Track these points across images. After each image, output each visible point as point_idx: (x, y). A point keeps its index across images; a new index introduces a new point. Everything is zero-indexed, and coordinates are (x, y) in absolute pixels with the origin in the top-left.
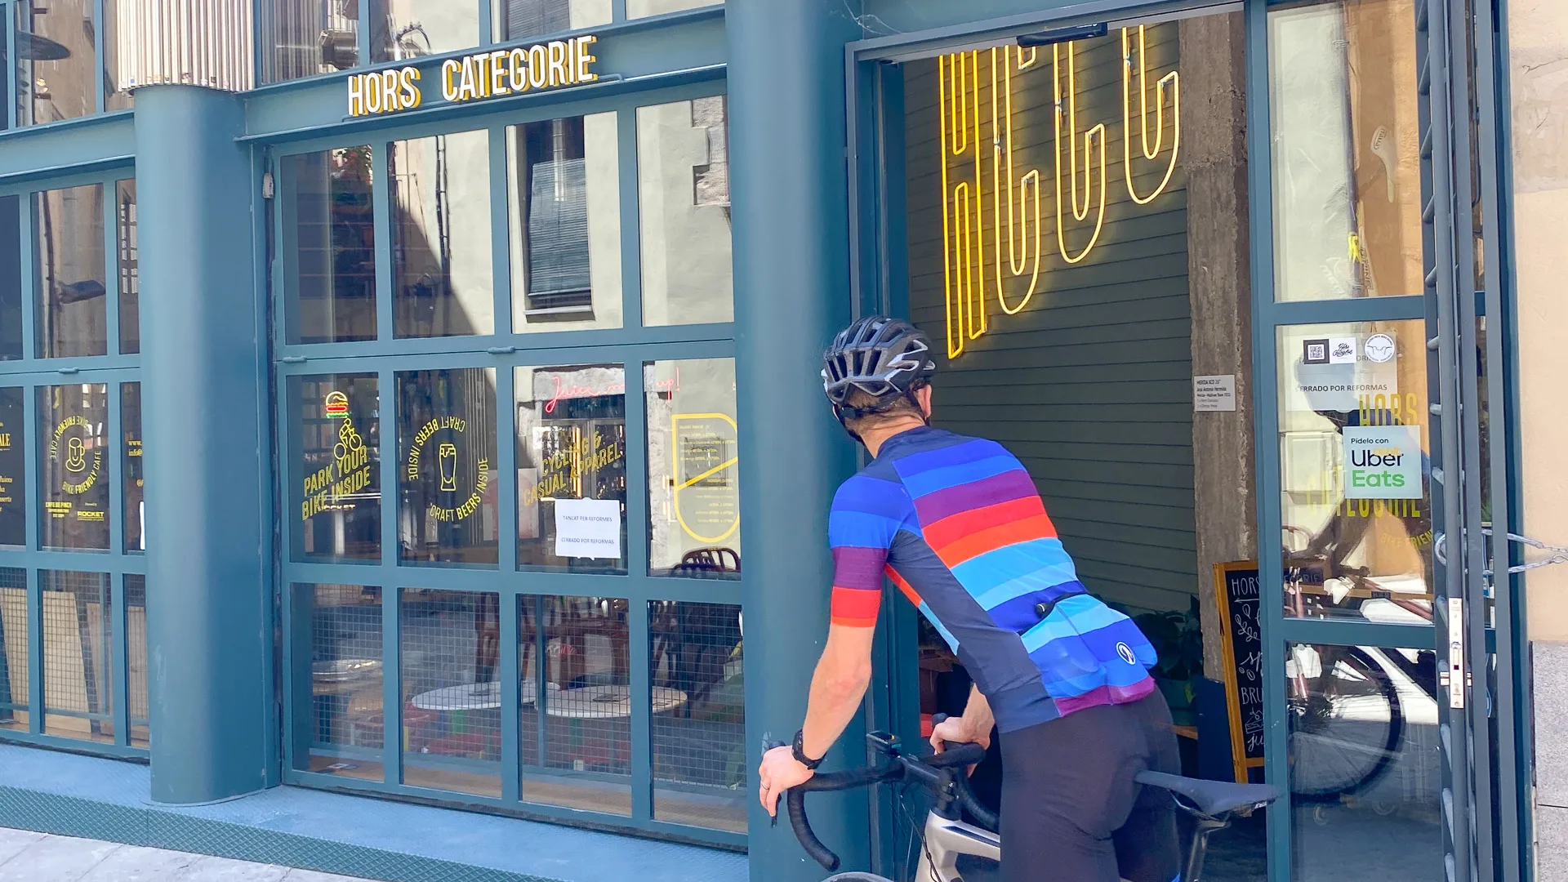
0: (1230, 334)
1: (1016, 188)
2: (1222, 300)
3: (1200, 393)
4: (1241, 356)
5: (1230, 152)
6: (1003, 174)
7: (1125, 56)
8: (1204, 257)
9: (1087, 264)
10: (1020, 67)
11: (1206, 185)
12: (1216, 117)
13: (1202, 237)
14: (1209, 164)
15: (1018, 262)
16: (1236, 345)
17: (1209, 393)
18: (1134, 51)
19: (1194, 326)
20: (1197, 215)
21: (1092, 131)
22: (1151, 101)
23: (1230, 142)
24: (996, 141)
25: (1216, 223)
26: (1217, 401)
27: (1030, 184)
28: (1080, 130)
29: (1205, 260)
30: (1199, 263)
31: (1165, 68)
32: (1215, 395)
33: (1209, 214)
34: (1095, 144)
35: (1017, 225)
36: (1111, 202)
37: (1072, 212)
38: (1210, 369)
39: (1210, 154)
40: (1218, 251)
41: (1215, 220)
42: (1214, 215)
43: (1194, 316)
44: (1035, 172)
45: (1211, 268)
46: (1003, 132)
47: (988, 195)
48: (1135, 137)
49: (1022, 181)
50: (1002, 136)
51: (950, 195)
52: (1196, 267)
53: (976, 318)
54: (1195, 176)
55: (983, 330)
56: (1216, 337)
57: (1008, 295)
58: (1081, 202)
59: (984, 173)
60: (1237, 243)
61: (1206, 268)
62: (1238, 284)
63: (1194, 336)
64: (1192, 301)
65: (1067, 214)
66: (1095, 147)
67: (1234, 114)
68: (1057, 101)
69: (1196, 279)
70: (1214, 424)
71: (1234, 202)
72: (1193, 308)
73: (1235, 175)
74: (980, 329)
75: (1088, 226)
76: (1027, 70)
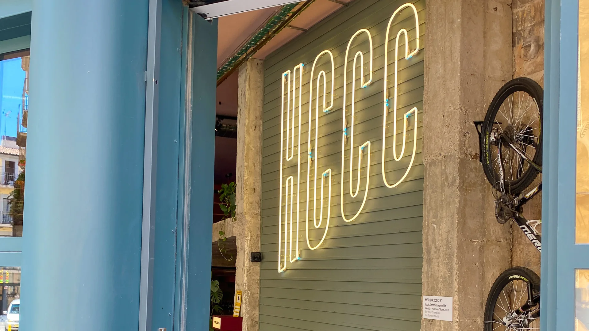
0: (450, 270)
1: (319, 179)
2: (445, 247)
3: (427, 307)
4: (458, 284)
5: (457, 148)
6: (312, 171)
7: (385, 99)
8: (434, 218)
9: (356, 223)
10: (324, 111)
11: (438, 171)
12: (448, 126)
13: (433, 205)
14: (440, 157)
15: (318, 220)
16: (455, 277)
17: (434, 307)
18: (390, 98)
19: (424, 263)
20: (430, 191)
21: (363, 146)
22: (399, 126)
23: (457, 141)
24: (309, 153)
25: (444, 196)
26: (439, 313)
27: (326, 177)
28: (356, 145)
29: (434, 220)
30: (430, 221)
31: (409, 106)
32: (438, 309)
33: (439, 190)
34: (365, 153)
35: (318, 200)
36: (372, 187)
37: (350, 193)
38: (434, 292)
39: (442, 150)
40: (444, 214)
41: (443, 194)
42: (443, 190)
43: (425, 256)
44: (330, 170)
45: (438, 226)
46: (314, 148)
47: (303, 183)
48: (389, 149)
49: (322, 175)
50: (313, 150)
51: (284, 183)
52: (428, 224)
53: (294, 251)
54: (430, 166)
55: (297, 258)
56: (440, 271)
57: (311, 239)
58: (354, 187)
59: (302, 171)
60: (458, 208)
61: (435, 226)
62: (458, 236)
63: (425, 269)
64: (424, 246)
65: (346, 194)
66: (364, 156)
67: (460, 123)
68: (344, 128)
69: (428, 232)
70: (437, 328)
71: (458, 181)
72: (424, 251)
73: (460, 164)
74: (296, 257)
75: (358, 202)
76: (328, 113)
